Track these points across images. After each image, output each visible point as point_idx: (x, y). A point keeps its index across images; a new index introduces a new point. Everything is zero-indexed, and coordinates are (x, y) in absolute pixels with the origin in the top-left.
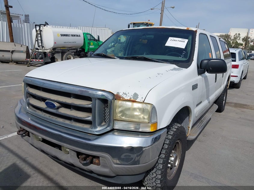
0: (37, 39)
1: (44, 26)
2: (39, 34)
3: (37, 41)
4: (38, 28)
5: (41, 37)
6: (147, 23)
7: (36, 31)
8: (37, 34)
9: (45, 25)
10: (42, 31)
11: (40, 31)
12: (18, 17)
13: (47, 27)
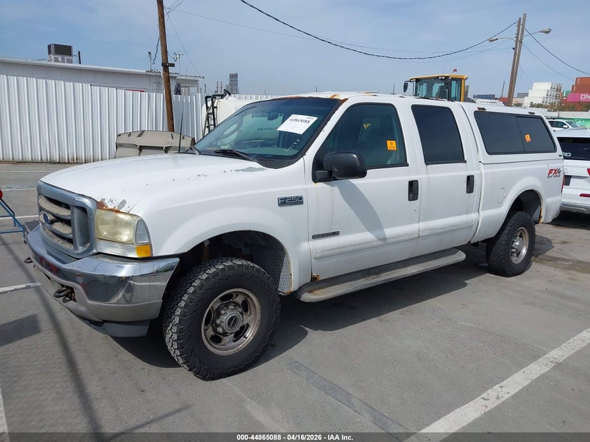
0: (208, 123)
1: (222, 98)
2: (211, 114)
3: (208, 127)
4: (210, 104)
5: (214, 119)
6: (446, 77)
7: (207, 107)
8: (208, 114)
9: (222, 96)
10: (216, 107)
11: (214, 107)
12: (196, 81)
13: (227, 99)
